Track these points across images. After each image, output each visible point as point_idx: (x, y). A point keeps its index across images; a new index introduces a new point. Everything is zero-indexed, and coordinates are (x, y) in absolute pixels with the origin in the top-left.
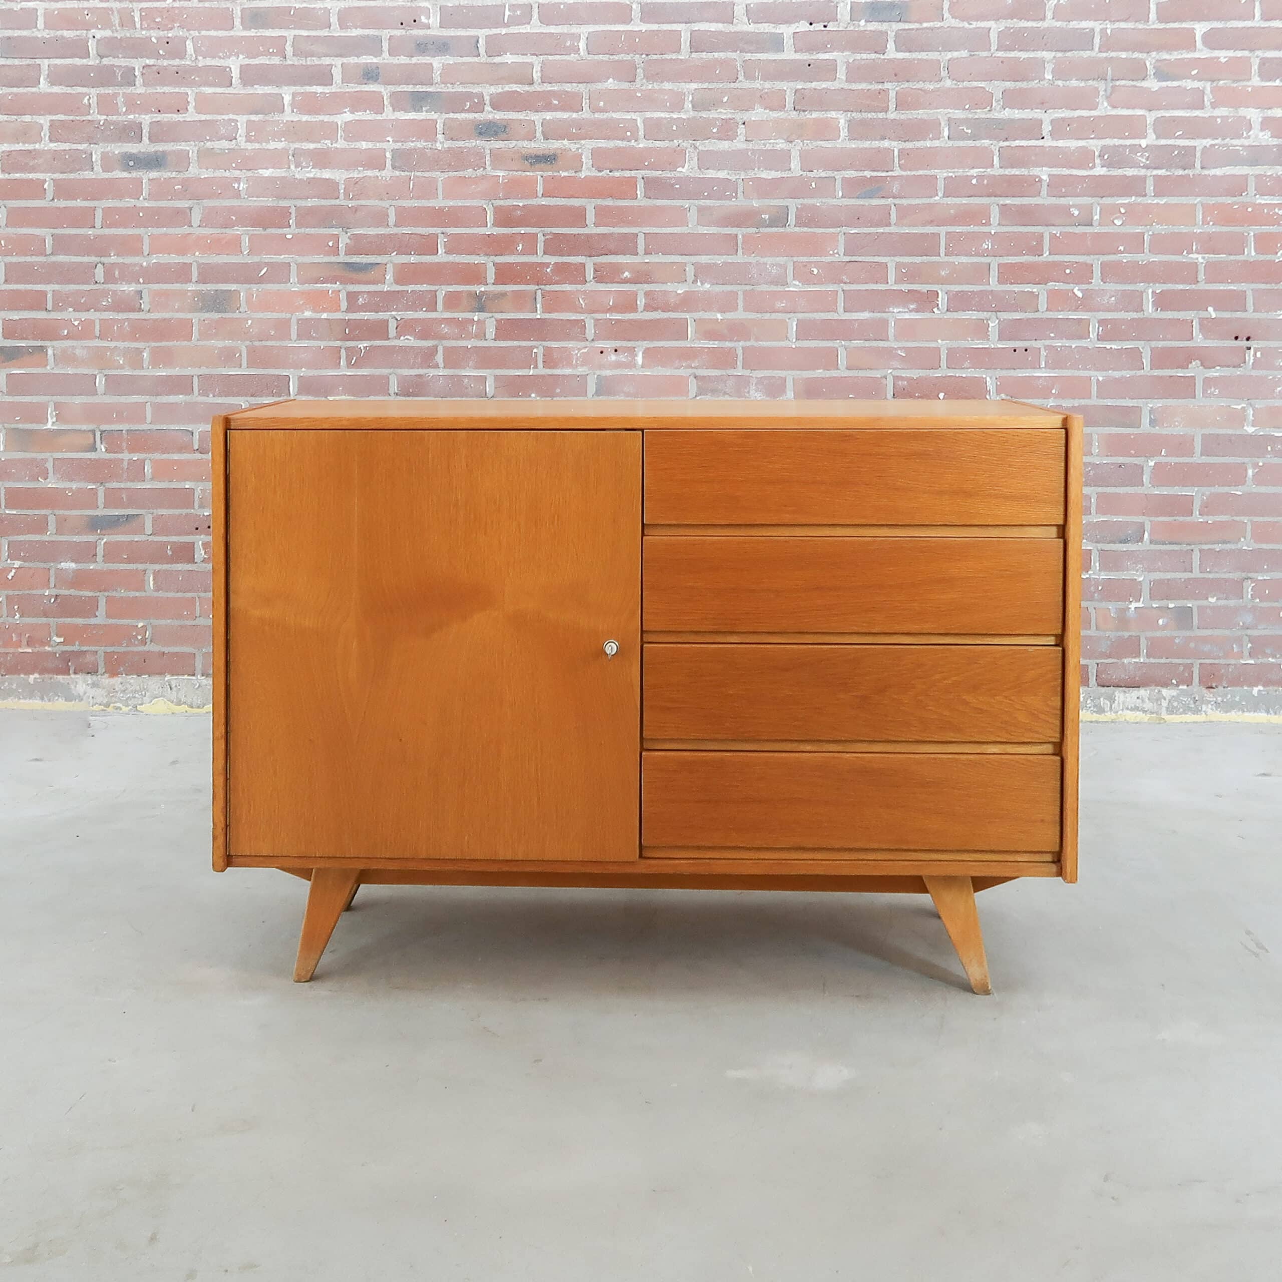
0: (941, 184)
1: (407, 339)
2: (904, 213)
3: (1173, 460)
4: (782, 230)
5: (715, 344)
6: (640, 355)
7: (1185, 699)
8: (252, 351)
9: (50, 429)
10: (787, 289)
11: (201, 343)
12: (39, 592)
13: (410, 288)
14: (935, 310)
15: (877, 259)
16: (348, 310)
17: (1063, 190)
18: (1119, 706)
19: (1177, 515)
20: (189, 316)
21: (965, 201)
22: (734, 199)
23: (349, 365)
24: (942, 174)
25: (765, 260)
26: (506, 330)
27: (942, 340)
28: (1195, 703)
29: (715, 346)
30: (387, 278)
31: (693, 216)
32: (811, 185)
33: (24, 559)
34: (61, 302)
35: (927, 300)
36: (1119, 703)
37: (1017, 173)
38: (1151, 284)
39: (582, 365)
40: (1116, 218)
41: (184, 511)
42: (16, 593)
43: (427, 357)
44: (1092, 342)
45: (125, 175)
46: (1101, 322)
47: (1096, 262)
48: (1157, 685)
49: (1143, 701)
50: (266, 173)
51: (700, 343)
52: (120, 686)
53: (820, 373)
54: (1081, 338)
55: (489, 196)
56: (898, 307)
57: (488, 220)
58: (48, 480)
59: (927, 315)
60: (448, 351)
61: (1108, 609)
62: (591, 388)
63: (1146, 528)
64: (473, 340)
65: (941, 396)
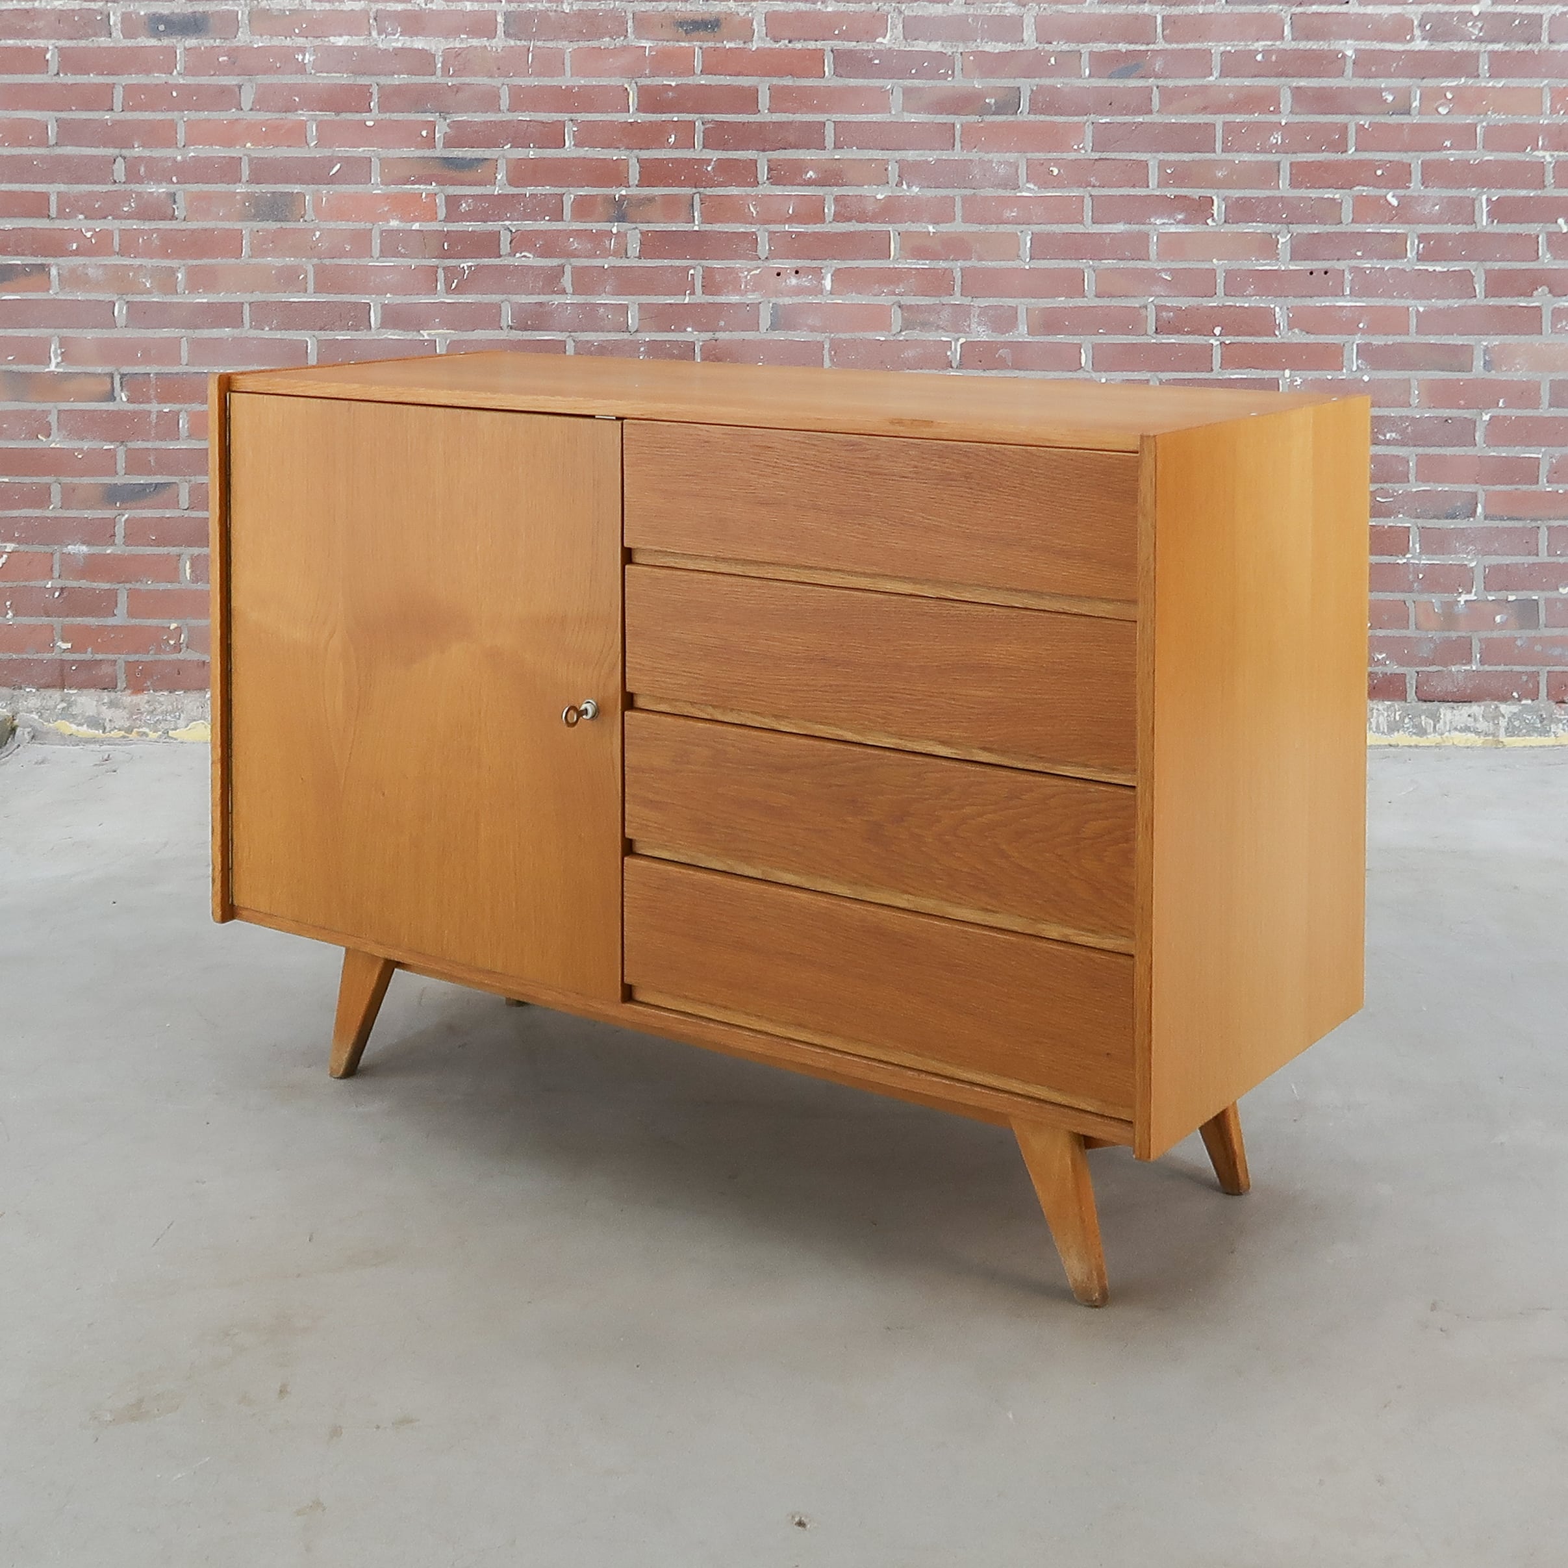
0: (1216, 61)
1: (524, 256)
2: (1170, 97)
3: (1514, 413)
4: (1011, 118)
5: (926, 264)
6: (828, 277)
7: (1530, 717)
8: (320, 271)
9: (53, 372)
10: (1018, 194)
11: (254, 261)
12: (41, 583)
13: (528, 191)
14: (1209, 221)
15: (1134, 156)
16: (448, 219)
17: (1373, 69)
18: (1445, 727)
19: (1517, 483)
20: (238, 225)
21: (1247, 82)
22: (949, 79)
23: (449, 290)
24: (1218, 48)
25: (991, 156)
26: (653, 245)
27: (1218, 260)
28: (1541, 722)
29: (926, 267)
30: (499, 177)
31: (897, 99)
32: (1049, 61)
33: (19, 541)
34: (70, 205)
35: (1199, 209)
36: (1445, 723)
37: (1314, 47)
38: (1485, 190)
39: (754, 291)
40: (1441, 105)
42: (8, 585)
43: (551, 279)
44: (1410, 262)
45: (153, 42)
46: (1422, 237)
47: (1416, 159)
48: (1493, 700)
49: (1476, 720)
50: (340, 41)
51: (907, 263)
52: (147, 706)
53: (1061, 301)
54: (1395, 257)
55: (632, 72)
56: (1161, 216)
57: (631, 104)
58: (51, 438)
59: (1198, 228)
60: (578, 272)
61: (1432, 602)
62: (765, 320)
63: (1479, 499)
64: (610, 258)
65: (1217, 331)
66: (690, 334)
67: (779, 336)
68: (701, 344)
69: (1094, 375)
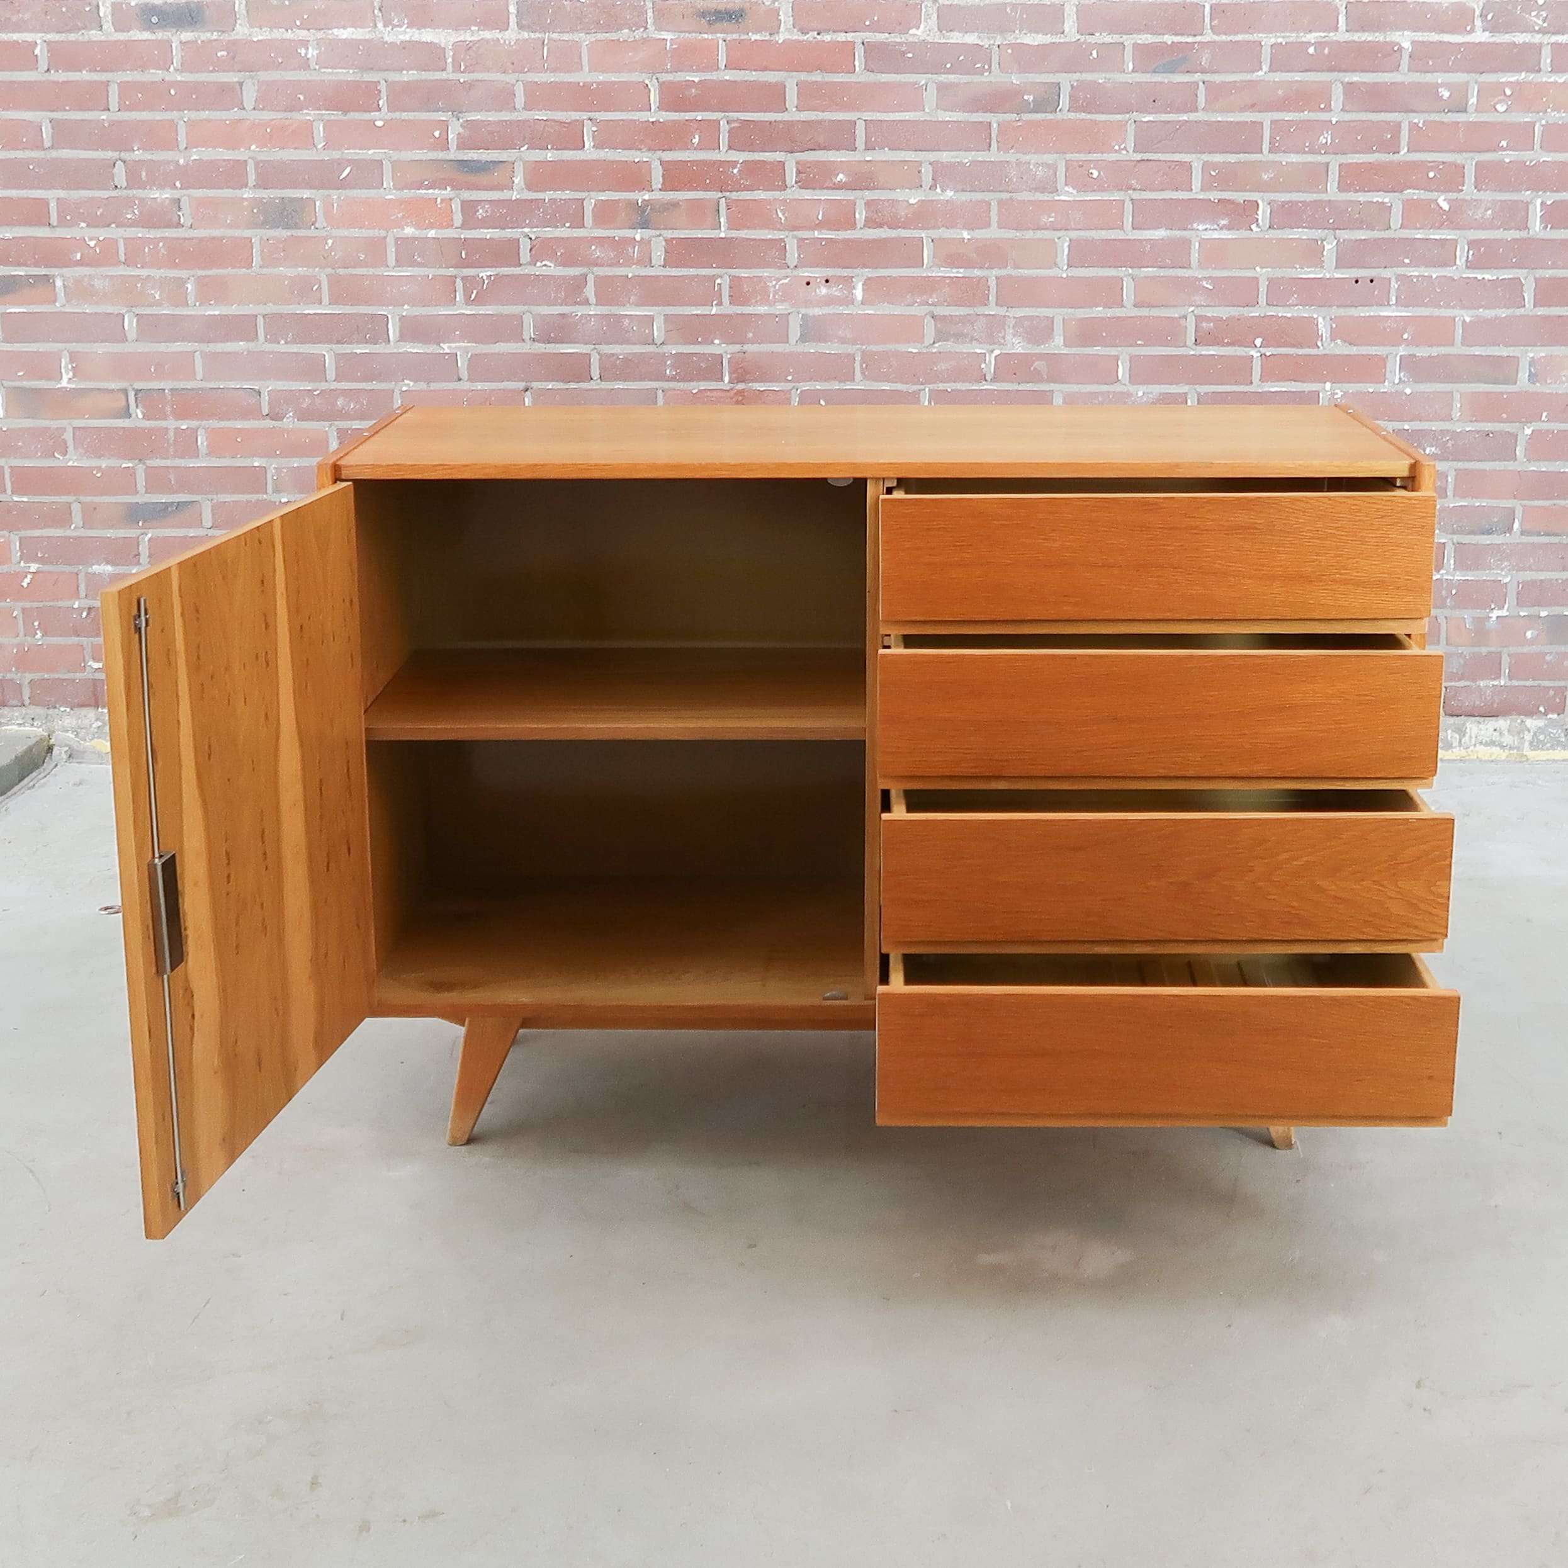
0: (1266, 54)
1: (545, 265)
2: (1216, 93)
3: (1557, 426)
4: (1050, 116)
5: (960, 273)
6: (860, 287)
7: (1555, 731)
8: (334, 280)
9: (66, 388)
10: (1057, 198)
11: (265, 271)
12: (67, 604)
13: (548, 195)
14: (1253, 227)
15: (1178, 157)
16: (465, 226)
17: (1431, 63)
18: (1470, 741)
19: (1558, 498)
20: (247, 233)
21: (1298, 77)
22: (986, 74)
23: (468, 301)
24: (1268, 40)
25: (1027, 157)
26: (679, 253)
27: (1262, 268)
29: (960, 275)
30: (516, 181)
31: (931, 97)
32: (1091, 54)
33: (42, 561)
34: (70, 214)
35: (1244, 214)
36: (1471, 737)
37: (1370, 39)
38: (1541, 193)
39: (782, 301)
40: (1500, 102)
41: (254, 497)
42: (35, 605)
43: (573, 290)
44: (1459, 270)
45: (146, 35)
46: (1472, 244)
47: (1470, 162)
48: (1520, 714)
49: (1501, 734)
50: (345, 34)
51: (940, 271)
53: (1099, 311)
54: (1444, 264)
55: (653, 68)
56: (1204, 223)
57: (652, 102)
58: (67, 457)
59: (1243, 234)
60: (603, 283)
61: (1465, 618)
62: (795, 332)
63: (1517, 515)
64: (634, 266)
65: (1258, 342)
66: (718, 347)
67: (810, 348)
68: (729, 356)
69: (1132, 389)
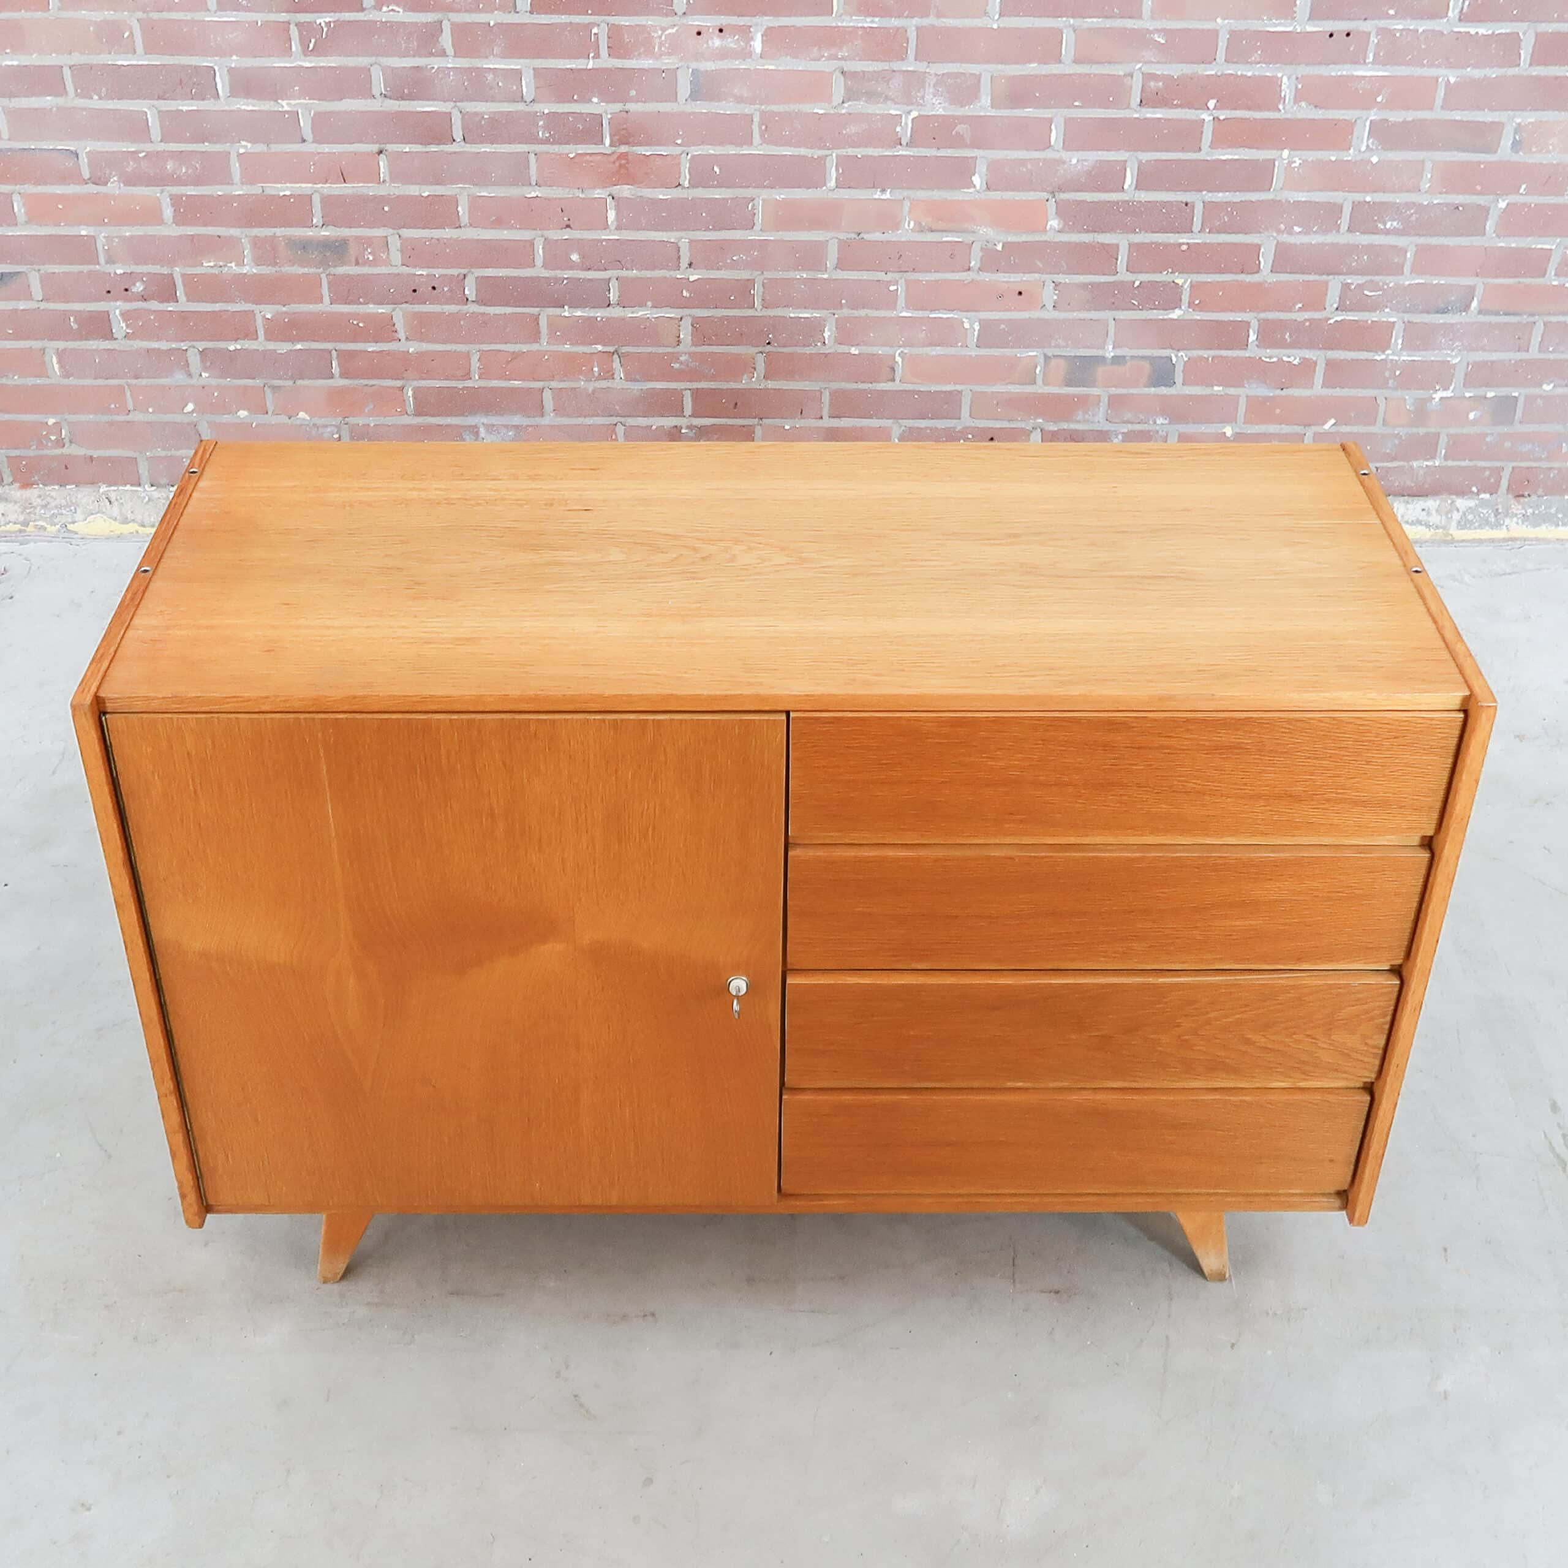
1: (393, 10)
3: (1534, 200)
5: (874, 22)
6: (758, 38)
7: (1485, 511)
8: (148, 28)
11: (65, 14)
19: (1525, 276)
23: (306, 51)
27: (1223, 19)
28: (1496, 516)
29: (875, 25)
39: (669, 54)
41: (86, 268)
43: (427, 40)
44: (1450, 23)
48: (1451, 494)
49: (1429, 514)
51: (852, 21)
52: (39, 500)
53: (1033, 68)
54: (1433, 16)
60: (460, 30)
61: (1405, 399)
62: (684, 88)
63: (1477, 293)
64: (496, 12)
65: (1212, 104)
66: (596, 106)
67: (702, 107)
68: (609, 116)
69: (1065, 155)
